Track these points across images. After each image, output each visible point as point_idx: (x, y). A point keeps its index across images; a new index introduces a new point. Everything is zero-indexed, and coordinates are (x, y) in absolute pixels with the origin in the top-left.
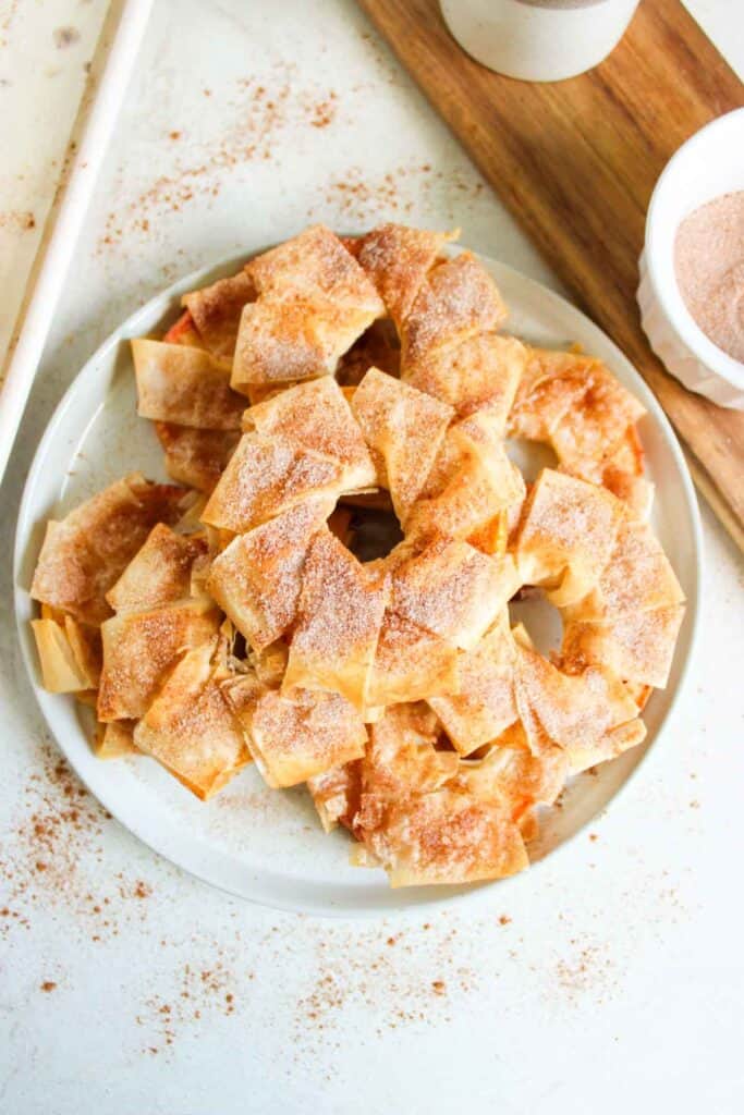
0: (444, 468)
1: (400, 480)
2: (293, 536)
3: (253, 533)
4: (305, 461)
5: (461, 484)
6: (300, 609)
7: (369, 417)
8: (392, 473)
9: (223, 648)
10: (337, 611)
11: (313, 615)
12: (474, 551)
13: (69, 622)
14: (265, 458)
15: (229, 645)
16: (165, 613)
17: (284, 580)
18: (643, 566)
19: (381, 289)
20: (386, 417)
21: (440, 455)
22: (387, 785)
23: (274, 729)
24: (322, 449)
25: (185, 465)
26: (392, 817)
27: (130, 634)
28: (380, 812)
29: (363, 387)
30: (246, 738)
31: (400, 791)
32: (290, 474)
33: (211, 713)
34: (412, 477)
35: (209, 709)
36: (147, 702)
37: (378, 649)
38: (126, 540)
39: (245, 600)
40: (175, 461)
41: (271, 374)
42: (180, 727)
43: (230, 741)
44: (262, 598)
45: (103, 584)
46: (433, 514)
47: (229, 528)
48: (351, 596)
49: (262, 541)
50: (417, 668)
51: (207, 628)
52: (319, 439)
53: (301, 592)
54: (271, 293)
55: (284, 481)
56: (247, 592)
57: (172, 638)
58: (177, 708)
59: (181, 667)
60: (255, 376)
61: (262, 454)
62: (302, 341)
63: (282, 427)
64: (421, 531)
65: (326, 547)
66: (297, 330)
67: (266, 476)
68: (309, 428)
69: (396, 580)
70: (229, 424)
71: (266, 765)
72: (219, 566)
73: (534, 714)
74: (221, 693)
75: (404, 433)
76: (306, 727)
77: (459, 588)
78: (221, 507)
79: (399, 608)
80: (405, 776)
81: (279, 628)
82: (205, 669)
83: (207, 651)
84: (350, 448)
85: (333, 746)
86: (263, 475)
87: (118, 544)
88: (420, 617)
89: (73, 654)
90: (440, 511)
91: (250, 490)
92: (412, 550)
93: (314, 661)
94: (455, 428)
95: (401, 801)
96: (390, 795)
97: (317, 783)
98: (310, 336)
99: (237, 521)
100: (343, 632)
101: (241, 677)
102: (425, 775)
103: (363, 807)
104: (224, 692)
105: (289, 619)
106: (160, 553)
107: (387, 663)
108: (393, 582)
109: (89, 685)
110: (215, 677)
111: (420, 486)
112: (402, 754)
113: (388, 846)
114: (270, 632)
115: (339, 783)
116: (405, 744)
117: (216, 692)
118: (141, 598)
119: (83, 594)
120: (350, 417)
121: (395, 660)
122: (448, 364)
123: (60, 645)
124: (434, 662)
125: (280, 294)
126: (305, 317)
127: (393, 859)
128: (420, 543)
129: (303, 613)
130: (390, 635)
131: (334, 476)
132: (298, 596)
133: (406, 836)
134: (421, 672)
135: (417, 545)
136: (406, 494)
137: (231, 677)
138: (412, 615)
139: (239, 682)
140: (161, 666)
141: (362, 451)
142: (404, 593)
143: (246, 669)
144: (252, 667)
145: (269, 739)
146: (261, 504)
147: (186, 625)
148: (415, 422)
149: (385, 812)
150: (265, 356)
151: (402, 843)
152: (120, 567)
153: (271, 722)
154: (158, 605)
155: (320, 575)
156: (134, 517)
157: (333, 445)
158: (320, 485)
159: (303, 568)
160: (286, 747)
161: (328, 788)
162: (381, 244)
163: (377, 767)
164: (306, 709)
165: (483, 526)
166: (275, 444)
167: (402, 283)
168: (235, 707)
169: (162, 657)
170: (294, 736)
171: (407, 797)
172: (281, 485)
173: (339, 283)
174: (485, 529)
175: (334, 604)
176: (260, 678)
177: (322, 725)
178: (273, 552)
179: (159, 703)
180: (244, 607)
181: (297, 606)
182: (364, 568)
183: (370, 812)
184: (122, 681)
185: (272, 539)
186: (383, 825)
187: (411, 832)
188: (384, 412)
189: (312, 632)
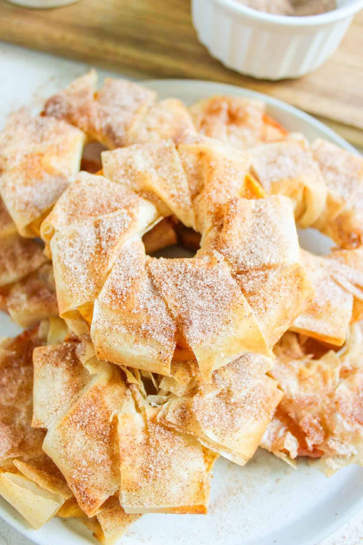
0: (193, 172)
1: (173, 196)
2: (132, 273)
3: (104, 291)
4: (104, 223)
5: (212, 170)
6: (176, 315)
7: (124, 176)
8: (165, 195)
9: (139, 396)
10: (202, 297)
11: (188, 311)
12: (253, 202)
13: (18, 464)
14: (75, 241)
15: (141, 392)
16: (81, 400)
17: (149, 305)
18: (340, 162)
19: (74, 124)
20: (134, 168)
21: (184, 166)
22: (310, 404)
23: (216, 420)
24: (108, 211)
25: (26, 306)
26: (328, 422)
27: (68, 434)
28: (319, 425)
29: (106, 162)
30: (202, 443)
31: (320, 401)
32: (100, 239)
33: (165, 445)
34: (179, 189)
35: (162, 443)
36: (115, 473)
37: (249, 301)
38: (20, 381)
39: (132, 342)
40: (18, 308)
41: (42, 207)
42: (152, 473)
43: (192, 455)
44: (143, 327)
45: (24, 422)
46: (210, 198)
47: (84, 301)
48: (202, 279)
49: (113, 292)
50: (282, 294)
51: (118, 389)
52: (102, 206)
53: (167, 305)
54: (8, 162)
55: (100, 246)
56: (131, 334)
57: (99, 415)
58: (140, 460)
59: (121, 429)
60: (32, 215)
61: (71, 241)
62: (46, 176)
63: (72, 217)
64: (211, 213)
65: (160, 266)
66: (39, 172)
67: (84, 251)
68: (90, 204)
69: (223, 251)
70: (36, 262)
71: (229, 451)
72: (97, 331)
73: (357, 286)
74: (162, 425)
75: (152, 170)
76: (235, 404)
77: (264, 228)
78: (69, 293)
79: (238, 268)
80: (315, 390)
81: (170, 340)
82: (138, 419)
83: (129, 405)
84: (126, 199)
85: (261, 402)
86: (82, 253)
87: (16, 388)
88: (256, 261)
89: (37, 485)
90: (213, 193)
91: (80, 268)
92: (215, 228)
93: (213, 341)
94: (180, 146)
95: (325, 407)
96: (316, 409)
97: (267, 441)
98: (50, 171)
99: (87, 294)
100: (217, 306)
101: (165, 405)
102: (325, 380)
103: (306, 431)
104: (163, 422)
105: (174, 328)
106: (48, 365)
107: (261, 305)
108: (221, 253)
109: (64, 498)
110: (148, 418)
111: (187, 191)
112: (301, 378)
113: (342, 443)
114: (166, 347)
115: (278, 429)
116: (297, 371)
117: (158, 428)
118: (57, 405)
119: (14, 440)
120: (112, 184)
121: (265, 300)
122: (144, 132)
123: (23, 486)
124: (290, 281)
125: (14, 158)
126: (39, 161)
127: (352, 448)
128: (216, 220)
129: (180, 317)
130: (248, 288)
131: (130, 219)
132: (167, 308)
133: (348, 427)
134: (288, 294)
135: (216, 223)
136: (183, 202)
137: (159, 410)
138: (250, 264)
139: (167, 409)
140: (106, 440)
141: (134, 198)
142: (234, 254)
143: (165, 398)
144: (169, 394)
145: (218, 430)
146: (94, 271)
147: (102, 398)
148: (154, 159)
149: (322, 422)
150: (30, 199)
151: (350, 432)
152: (28, 403)
153: (211, 418)
154: (73, 400)
155: (171, 285)
156: (15, 364)
157: (114, 204)
158: (126, 230)
159: (155, 289)
160: (232, 427)
161: (275, 439)
162: (55, 103)
163: (294, 398)
164: (225, 391)
165: (243, 189)
166: (76, 228)
167: (83, 111)
168: (179, 427)
169: (102, 434)
170: (232, 415)
171: (328, 402)
172: (99, 249)
173: (46, 134)
174: (246, 190)
175: (196, 294)
176: (180, 396)
177: (244, 393)
178: (127, 293)
179: (124, 467)
180: (136, 346)
181: (172, 316)
182: (195, 259)
183: (312, 431)
184: (85, 473)
185: (120, 285)
186: (327, 433)
187: (348, 422)
188: (130, 166)
189: (196, 323)
